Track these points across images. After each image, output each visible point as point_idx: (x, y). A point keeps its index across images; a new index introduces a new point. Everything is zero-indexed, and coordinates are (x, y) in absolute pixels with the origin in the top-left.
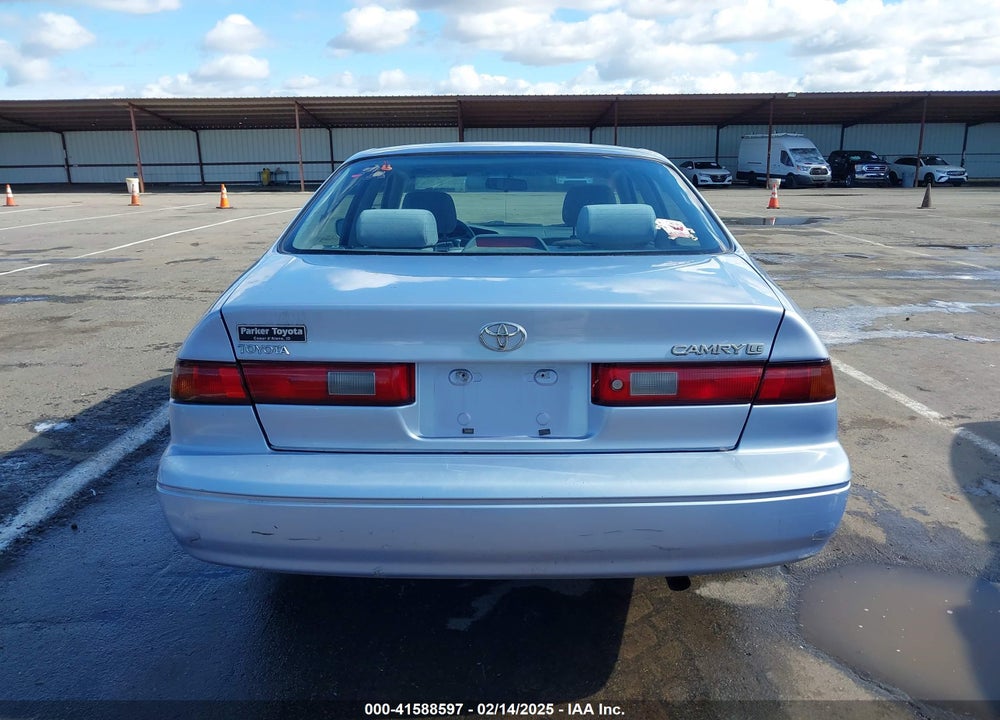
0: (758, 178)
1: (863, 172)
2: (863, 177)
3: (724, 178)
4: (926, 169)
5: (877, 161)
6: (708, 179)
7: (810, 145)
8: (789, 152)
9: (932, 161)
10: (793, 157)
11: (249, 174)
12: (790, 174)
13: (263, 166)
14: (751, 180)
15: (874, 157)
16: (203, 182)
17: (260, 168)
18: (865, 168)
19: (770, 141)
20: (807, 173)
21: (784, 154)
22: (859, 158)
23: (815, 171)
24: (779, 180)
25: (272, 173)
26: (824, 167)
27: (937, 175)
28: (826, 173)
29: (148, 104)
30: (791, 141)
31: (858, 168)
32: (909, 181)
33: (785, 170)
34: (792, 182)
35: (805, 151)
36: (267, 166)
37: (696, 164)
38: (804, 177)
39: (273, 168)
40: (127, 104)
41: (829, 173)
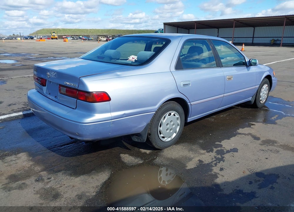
11: (267, 41)
13: (273, 38)
16: (253, 43)
17: (271, 39)
25: (275, 40)
29: (239, 20)
36: (274, 38)
39: (276, 39)
40: (233, 20)
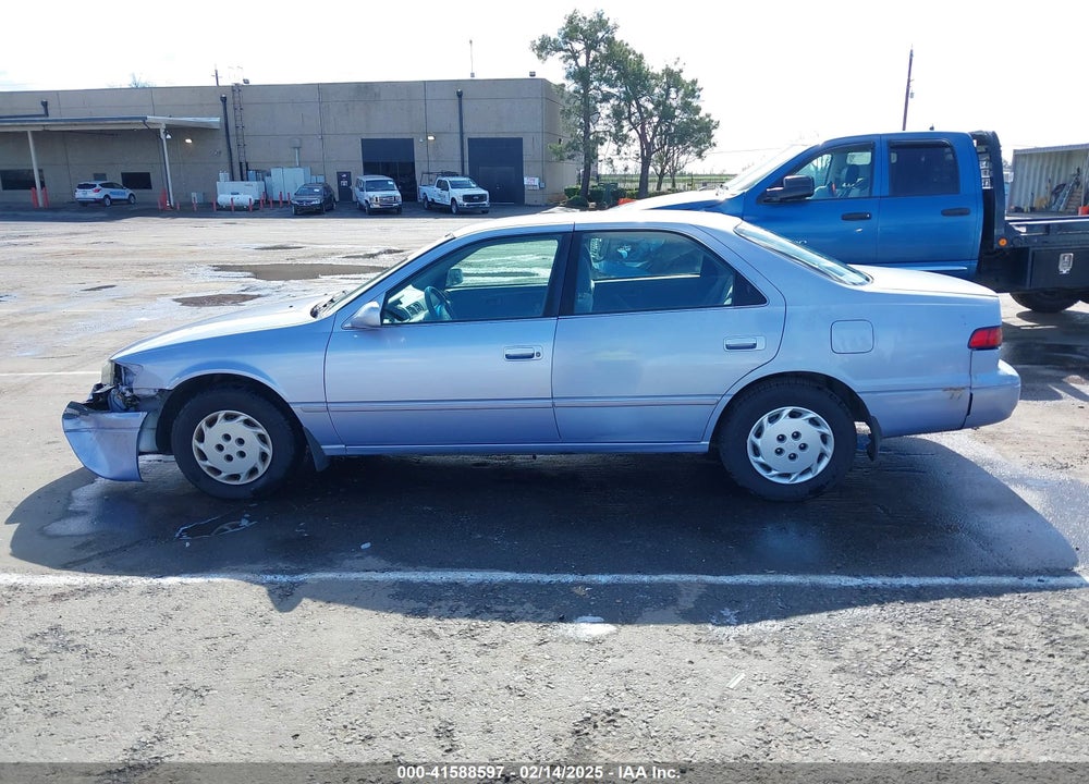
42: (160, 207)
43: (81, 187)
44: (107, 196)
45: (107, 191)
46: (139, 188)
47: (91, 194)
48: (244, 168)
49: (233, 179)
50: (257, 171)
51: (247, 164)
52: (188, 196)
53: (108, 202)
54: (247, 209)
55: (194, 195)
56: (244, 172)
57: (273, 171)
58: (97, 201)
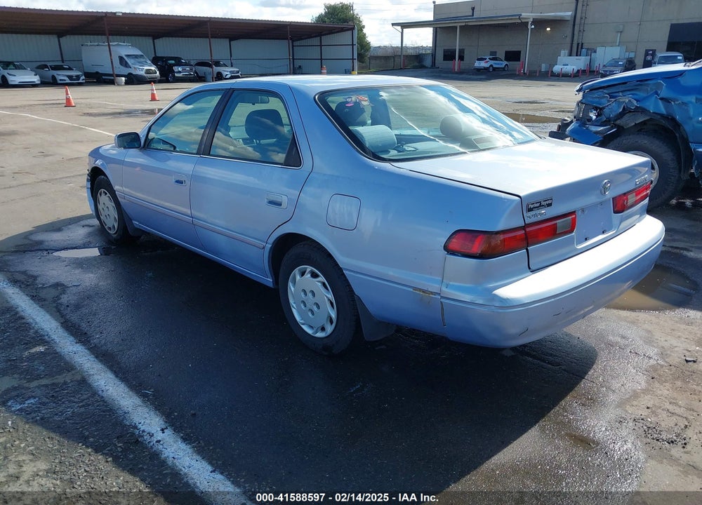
0: (104, 77)
1: (180, 72)
2: (181, 75)
3: (78, 77)
4: (217, 69)
5: (186, 64)
6: (66, 78)
7: (139, 53)
8: (125, 58)
9: (217, 64)
10: (130, 61)
12: (130, 74)
14: (98, 79)
15: (183, 61)
18: (180, 69)
19: (110, 48)
20: (143, 73)
21: (121, 58)
22: (173, 62)
23: (148, 72)
24: (124, 79)
26: (153, 68)
27: (224, 73)
28: (156, 73)
30: (124, 49)
31: (176, 68)
32: (209, 77)
33: (126, 71)
34: (133, 80)
35: (136, 57)
37: (50, 66)
38: (141, 76)
41: (158, 72)
42: (517, 73)
43: (479, 59)
44: (491, 66)
45: (492, 62)
46: (510, 61)
47: (483, 64)
48: (580, 47)
49: (570, 55)
50: (588, 49)
51: (582, 44)
52: (540, 66)
53: (491, 68)
54: (570, 76)
55: (543, 65)
56: (579, 50)
57: (598, 49)
58: (486, 69)
